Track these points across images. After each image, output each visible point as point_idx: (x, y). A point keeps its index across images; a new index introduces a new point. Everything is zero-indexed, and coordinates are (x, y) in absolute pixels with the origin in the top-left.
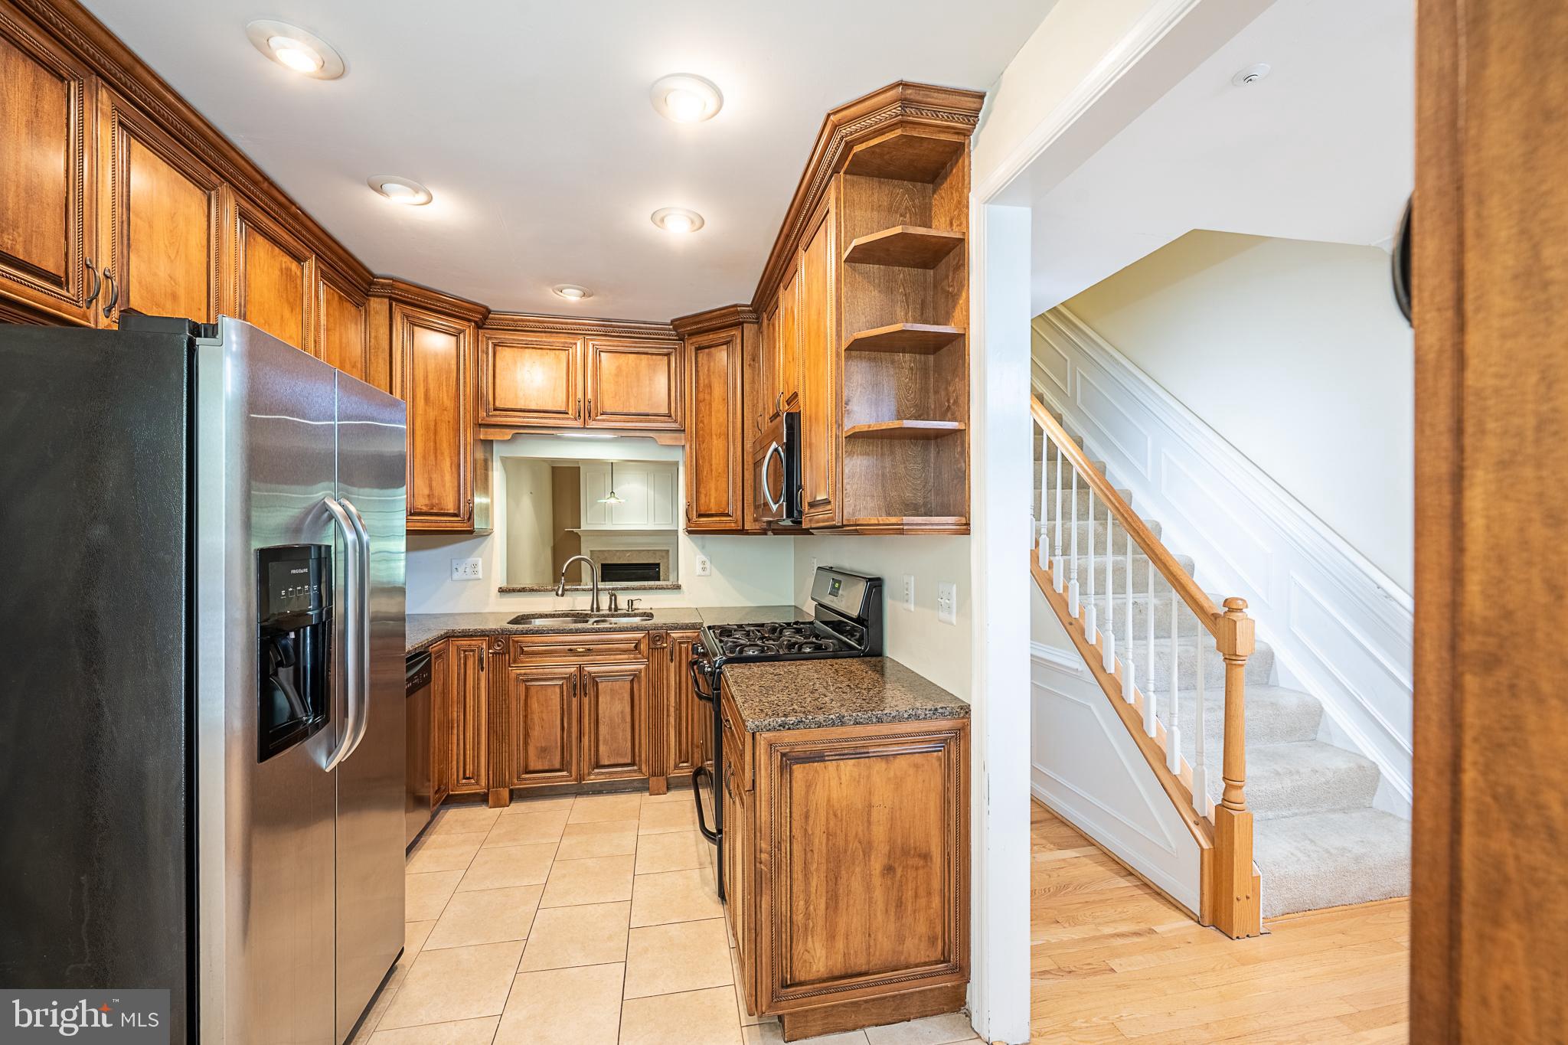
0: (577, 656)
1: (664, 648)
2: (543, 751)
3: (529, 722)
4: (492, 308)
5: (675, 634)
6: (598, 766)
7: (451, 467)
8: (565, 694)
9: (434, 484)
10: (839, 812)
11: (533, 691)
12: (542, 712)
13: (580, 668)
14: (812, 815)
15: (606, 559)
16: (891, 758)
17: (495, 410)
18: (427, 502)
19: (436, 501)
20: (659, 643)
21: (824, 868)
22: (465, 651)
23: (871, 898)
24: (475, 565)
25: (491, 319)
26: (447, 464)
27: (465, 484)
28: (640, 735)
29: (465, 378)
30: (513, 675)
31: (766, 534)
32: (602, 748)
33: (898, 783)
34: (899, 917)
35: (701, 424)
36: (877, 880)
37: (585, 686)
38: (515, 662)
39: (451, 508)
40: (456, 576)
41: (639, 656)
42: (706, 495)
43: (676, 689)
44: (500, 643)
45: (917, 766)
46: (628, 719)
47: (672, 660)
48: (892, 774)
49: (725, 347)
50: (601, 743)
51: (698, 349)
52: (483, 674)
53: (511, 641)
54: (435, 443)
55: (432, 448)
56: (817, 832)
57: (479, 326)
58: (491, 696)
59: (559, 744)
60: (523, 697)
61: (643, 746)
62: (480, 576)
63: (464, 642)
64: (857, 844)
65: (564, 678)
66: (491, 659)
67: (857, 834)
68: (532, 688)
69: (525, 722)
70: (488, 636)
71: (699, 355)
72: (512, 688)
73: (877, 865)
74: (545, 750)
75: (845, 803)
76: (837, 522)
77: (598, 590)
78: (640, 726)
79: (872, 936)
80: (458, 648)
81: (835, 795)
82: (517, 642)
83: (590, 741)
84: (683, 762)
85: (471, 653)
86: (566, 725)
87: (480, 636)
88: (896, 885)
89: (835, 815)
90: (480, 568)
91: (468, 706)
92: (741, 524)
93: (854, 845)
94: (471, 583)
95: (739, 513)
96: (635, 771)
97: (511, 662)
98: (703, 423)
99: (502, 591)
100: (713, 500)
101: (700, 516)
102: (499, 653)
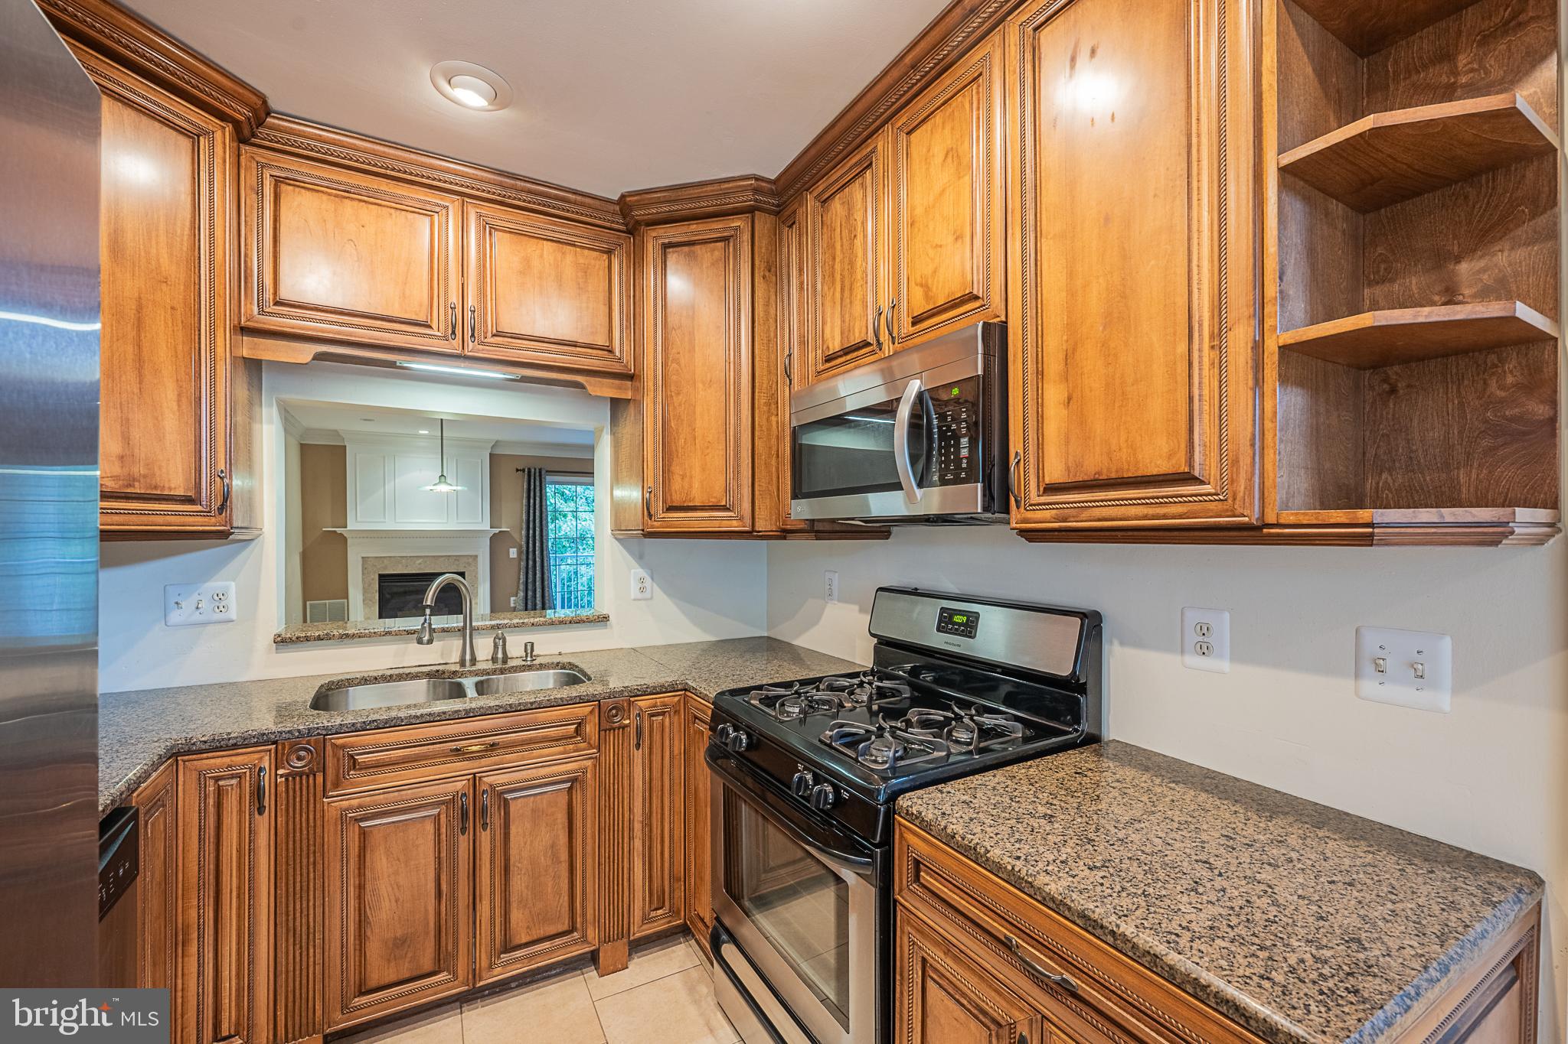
0: (469, 759)
1: (624, 727)
2: (399, 945)
3: (368, 897)
4: (273, 104)
5: (644, 703)
6: (508, 948)
7: (179, 401)
8: (443, 830)
9: (136, 434)
11: (376, 838)
12: (396, 873)
13: (475, 780)
15: (385, 568)
17: (276, 303)
18: (117, 470)
19: (139, 469)
20: (616, 719)
22: (217, 779)
24: (220, 597)
25: (270, 128)
26: (168, 394)
27: (212, 439)
28: (584, 878)
29: (212, 226)
30: (332, 813)
31: (785, 538)
32: (517, 916)
35: (674, 365)
37: (484, 811)
38: (337, 785)
39: (177, 482)
40: (175, 617)
41: (583, 745)
42: (683, 477)
43: (644, 791)
44: (302, 753)
46: (564, 856)
47: (638, 746)
49: (720, 245)
50: (514, 905)
51: (666, 247)
52: (263, 823)
53: (329, 748)
54: (139, 345)
55: (130, 357)
57: (244, 135)
58: (282, 860)
59: (432, 925)
60: (354, 851)
61: (590, 896)
62: (233, 614)
63: (216, 762)
65: (443, 803)
66: (282, 788)
68: (375, 831)
69: (360, 898)
70: (275, 743)
71: (669, 256)
72: (331, 838)
74: (404, 942)
76: (1251, 517)
77: (472, 629)
78: (584, 864)
80: (201, 775)
82: (343, 747)
83: (493, 909)
84: (656, 909)
85: (234, 782)
86: (444, 887)
87: (256, 745)
90: (232, 600)
91: (226, 891)
92: (748, 521)
94: (210, 628)
95: (746, 505)
96: (575, 942)
97: (329, 785)
98: (678, 364)
99: (281, 642)
100: (696, 485)
101: (671, 509)
102: (301, 775)
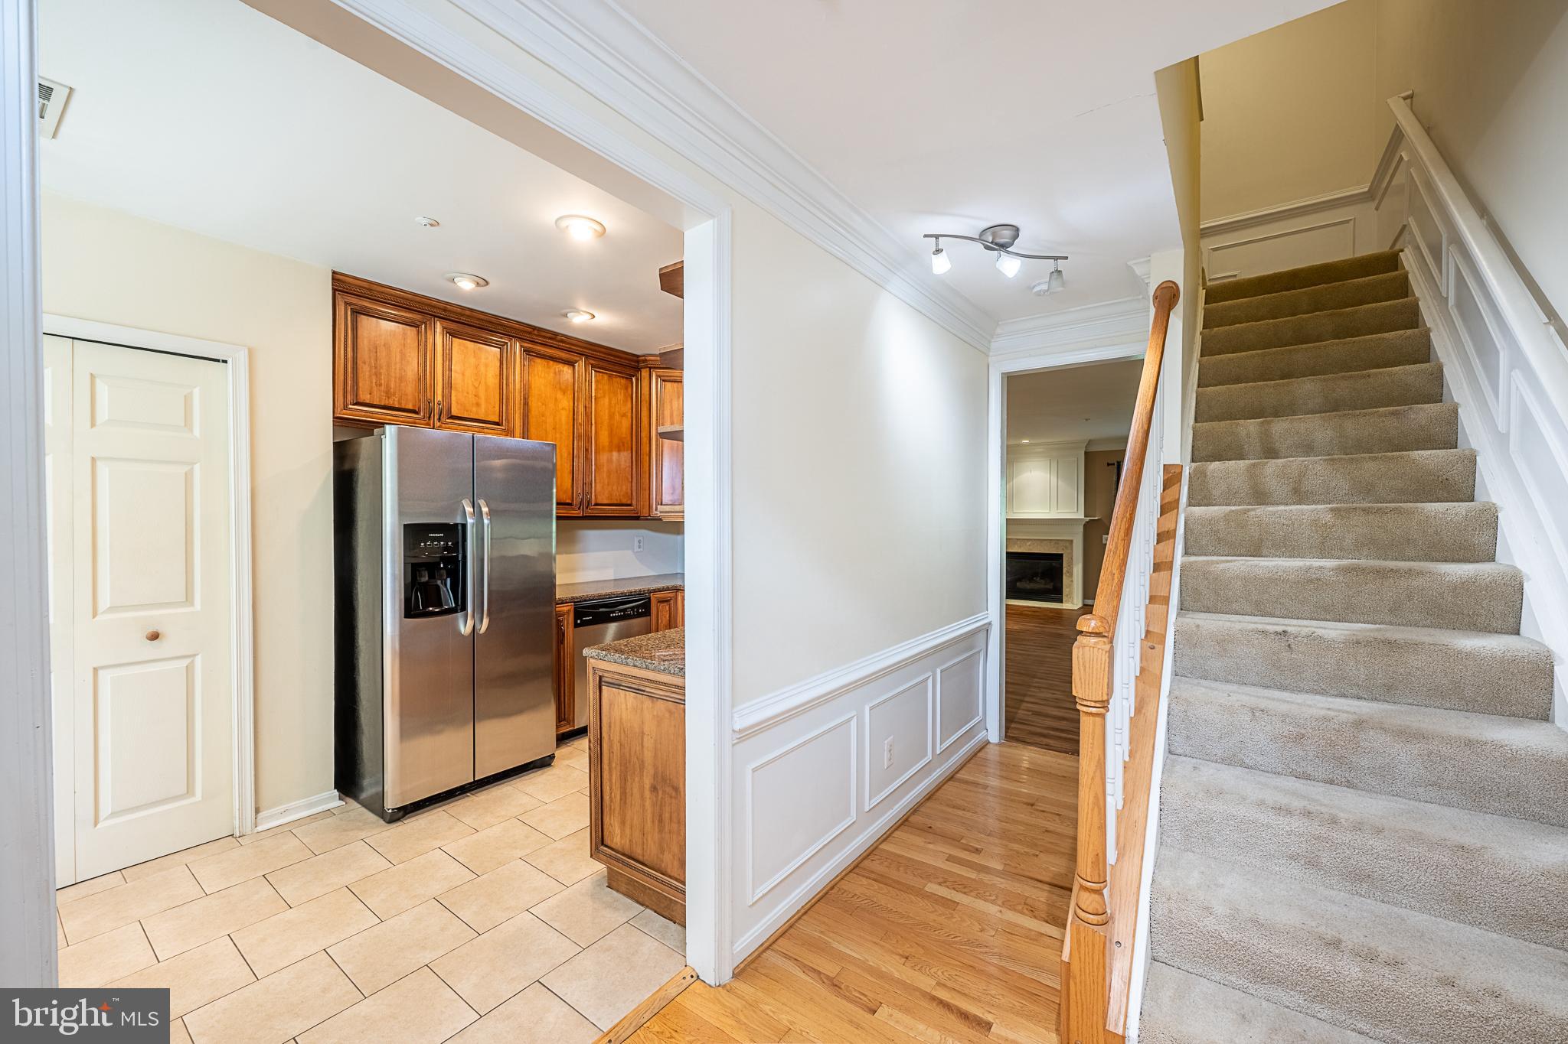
10: (626, 730)
14: (612, 725)
16: (655, 699)
21: (618, 768)
23: (644, 806)
33: (659, 720)
34: (661, 831)
36: (647, 794)
45: (670, 712)
48: (655, 713)
56: (615, 740)
64: (635, 760)
67: (636, 752)
73: (647, 782)
75: (629, 725)
79: (645, 835)
81: (624, 717)
88: (659, 803)
89: (624, 731)
93: (634, 759)
